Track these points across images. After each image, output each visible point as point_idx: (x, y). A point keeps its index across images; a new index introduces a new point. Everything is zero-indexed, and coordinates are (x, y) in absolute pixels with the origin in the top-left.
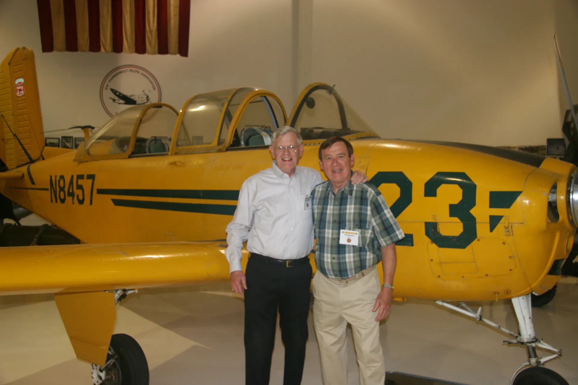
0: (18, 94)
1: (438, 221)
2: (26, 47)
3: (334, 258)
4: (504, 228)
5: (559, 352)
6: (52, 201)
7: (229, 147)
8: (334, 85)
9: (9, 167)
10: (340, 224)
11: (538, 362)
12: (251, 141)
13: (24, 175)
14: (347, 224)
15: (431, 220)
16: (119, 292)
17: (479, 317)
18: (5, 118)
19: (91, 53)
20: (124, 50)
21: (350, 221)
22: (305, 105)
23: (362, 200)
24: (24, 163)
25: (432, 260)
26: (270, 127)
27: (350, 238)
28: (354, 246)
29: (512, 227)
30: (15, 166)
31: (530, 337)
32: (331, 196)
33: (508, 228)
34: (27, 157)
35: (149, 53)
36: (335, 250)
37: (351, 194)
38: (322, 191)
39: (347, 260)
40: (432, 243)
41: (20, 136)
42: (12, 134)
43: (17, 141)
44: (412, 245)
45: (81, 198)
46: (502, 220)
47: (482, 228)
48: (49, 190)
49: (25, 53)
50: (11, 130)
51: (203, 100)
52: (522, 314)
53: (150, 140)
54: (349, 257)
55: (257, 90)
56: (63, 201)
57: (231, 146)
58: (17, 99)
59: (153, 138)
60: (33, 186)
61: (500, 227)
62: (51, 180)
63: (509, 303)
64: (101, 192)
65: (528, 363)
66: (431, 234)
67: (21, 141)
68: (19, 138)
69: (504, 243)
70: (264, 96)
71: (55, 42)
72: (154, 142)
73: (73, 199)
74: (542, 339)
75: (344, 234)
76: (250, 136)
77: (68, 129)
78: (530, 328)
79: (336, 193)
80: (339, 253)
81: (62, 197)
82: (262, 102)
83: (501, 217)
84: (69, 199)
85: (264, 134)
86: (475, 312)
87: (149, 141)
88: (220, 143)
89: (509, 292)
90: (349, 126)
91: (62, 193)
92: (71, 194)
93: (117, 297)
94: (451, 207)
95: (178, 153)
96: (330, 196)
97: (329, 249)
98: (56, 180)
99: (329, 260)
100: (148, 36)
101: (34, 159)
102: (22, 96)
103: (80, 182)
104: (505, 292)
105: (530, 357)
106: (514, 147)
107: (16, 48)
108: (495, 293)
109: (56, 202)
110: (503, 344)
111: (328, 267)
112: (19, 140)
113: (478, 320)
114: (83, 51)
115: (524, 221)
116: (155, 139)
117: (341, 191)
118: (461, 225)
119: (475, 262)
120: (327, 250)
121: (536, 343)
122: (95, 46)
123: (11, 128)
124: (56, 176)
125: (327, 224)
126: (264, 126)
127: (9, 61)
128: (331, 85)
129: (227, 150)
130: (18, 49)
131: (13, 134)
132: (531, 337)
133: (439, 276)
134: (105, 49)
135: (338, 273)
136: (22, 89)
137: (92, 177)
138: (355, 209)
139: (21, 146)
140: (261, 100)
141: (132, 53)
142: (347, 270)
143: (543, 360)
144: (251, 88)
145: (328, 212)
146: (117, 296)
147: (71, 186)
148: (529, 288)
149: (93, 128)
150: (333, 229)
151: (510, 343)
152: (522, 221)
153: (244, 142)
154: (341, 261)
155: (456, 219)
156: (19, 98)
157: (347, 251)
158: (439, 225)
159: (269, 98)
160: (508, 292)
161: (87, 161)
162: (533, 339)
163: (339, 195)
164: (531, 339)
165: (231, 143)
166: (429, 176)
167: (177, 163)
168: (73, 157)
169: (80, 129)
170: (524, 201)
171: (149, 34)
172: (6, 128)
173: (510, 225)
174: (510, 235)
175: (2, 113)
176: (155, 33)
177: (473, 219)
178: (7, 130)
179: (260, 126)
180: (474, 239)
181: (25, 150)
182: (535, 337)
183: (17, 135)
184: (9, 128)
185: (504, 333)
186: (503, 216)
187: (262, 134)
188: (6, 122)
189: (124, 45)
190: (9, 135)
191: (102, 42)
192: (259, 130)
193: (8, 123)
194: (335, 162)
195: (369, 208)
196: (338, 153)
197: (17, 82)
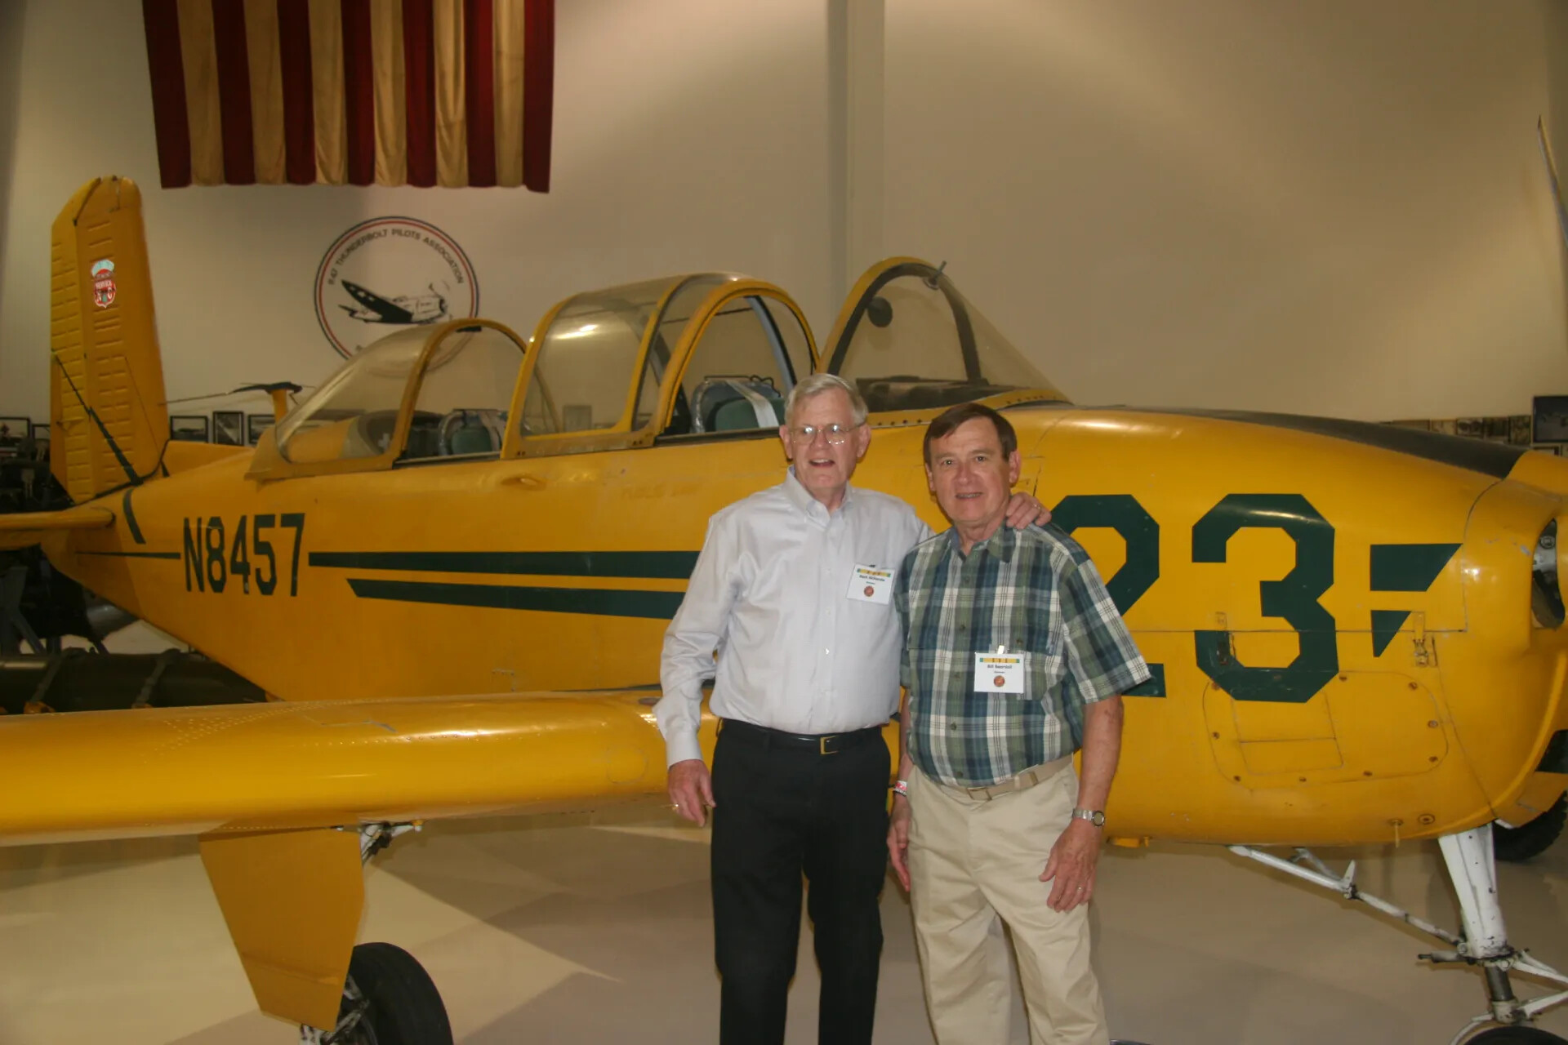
0: (100, 302)
1: (1228, 629)
2: (118, 177)
3: (955, 727)
4: (1413, 645)
6: (189, 588)
7: (661, 435)
8: (944, 264)
9: (77, 498)
10: (977, 635)
11: (1518, 1014)
12: (721, 414)
13: (114, 517)
14: (995, 636)
15: (1211, 625)
16: (371, 830)
17: (1350, 889)
18: (64, 365)
19: (290, 187)
20: (377, 176)
21: (1002, 630)
22: (865, 318)
23: (1037, 573)
24: (113, 485)
25: (1216, 735)
26: (771, 379)
27: (1001, 675)
28: (1010, 697)
29: (1433, 642)
30: (92, 495)
31: (1493, 943)
32: (955, 561)
33: (1423, 644)
34: (122, 468)
35: (445, 185)
36: (959, 703)
37: (1006, 561)
39: (990, 734)
40: (1215, 688)
41: (102, 413)
42: (82, 407)
43: (96, 425)
44: (1162, 694)
45: (266, 577)
46: (1407, 625)
47: (1353, 646)
48: (183, 556)
49: (117, 191)
50: (78, 396)
51: (592, 308)
52: (1470, 880)
53: (451, 417)
54: (996, 727)
55: (735, 279)
56: (218, 586)
57: (669, 431)
58: (97, 313)
59: (459, 414)
60: (142, 548)
61: (1401, 642)
62: (187, 530)
64: (318, 559)
65: (1488, 1017)
66: (1212, 663)
67: (107, 426)
68: (102, 420)
69: (1413, 686)
70: (756, 295)
71: (194, 161)
72: (461, 424)
73: (246, 580)
74: (1527, 950)
75: (984, 665)
76: (718, 406)
77: (230, 394)
78: (1492, 919)
79: (967, 554)
80: (968, 713)
81: (217, 576)
82: (750, 312)
83: (1403, 615)
84: (234, 581)
85: (755, 397)
86: (1339, 874)
87: (447, 422)
88: (636, 425)
89: (1431, 820)
90: (984, 374)
91: (216, 565)
92: (242, 569)
93: (366, 844)
94: (1267, 587)
95: (524, 453)
96: (951, 562)
97: (944, 702)
98: (199, 530)
99: (943, 733)
100: (441, 138)
101: (140, 474)
102: (108, 308)
103: (265, 534)
104: (1418, 819)
105: (1493, 998)
106: (1442, 423)
107: (93, 179)
108: (1391, 823)
109: (202, 588)
110: (1418, 964)
111: (939, 750)
112: (100, 424)
113: (1347, 896)
114: (268, 182)
115: (1466, 624)
116: (464, 417)
117: (981, 548)
118: (1295, 637)
119: (1335, 739)
120: (939, 705)
121: (1511, 960)
122: (300, 169)
123: (80, 392)
124: (199, 521)
125: (940, 637)
126: (755, 376)
127: (74, 215)
128: (937, 266)
129: (657, 443)
130: (98, 182)
131: (85, 408)
132: (1496, 945)
133: (1237, 778)
134: (327, 175)
135: (965, 769)
136: (110, 288)
137: (294, 520)
138: (1017, 596)
139: (105, 440)
140: (747, 306)
141: (399, 184)
142: (988, 762)
143: (1530, 1009)
144: (721, 276)
145: (945, 604)
146: (366, 840)
147: (240, 545)
148: (1486, 810)
149: (297, 389)
150: (955, 650)
151: (1436, 961)
152: (1461, 626)
153: (699, 420)
154: (974, 734)
155: (1281, 623)
156: (104, 312)
157: (989, 709)
158: (1233, 639)
159: (767, 301)
160: (1427, 820)
161: (283, 479)
162: (1500, 949)
163: (975, 560)
164: (1496, 948)
165: (668, 425)
166: (1202, 506)
167: (523, 480)
168: (246, 467)
169: (263, 392)
170: (1467, 571)
171: (444, 133)
172: (66, 392)
173: (1429, 635)
174: (1428, 662)
175: (56, 353)
176: (459, 131)
177: (1327, 622)
178: (69, 397)
179: (746, 377)
180: (1332, 676)
181: (117, 452)
182: (1506, 942)
183: (95, 410)
184: (74, 393)
185: (1420, 934)
186: (1408, 613)
187: (751, 397)
188: (67, 376)
189: (377, 166)
190: (75, 413)
191: (319, 156)
192: (743, 387)
193: (72, 379)
194: (963, 473)
195: (1055, 594)
196: (974, 447)
197: (95, 270)
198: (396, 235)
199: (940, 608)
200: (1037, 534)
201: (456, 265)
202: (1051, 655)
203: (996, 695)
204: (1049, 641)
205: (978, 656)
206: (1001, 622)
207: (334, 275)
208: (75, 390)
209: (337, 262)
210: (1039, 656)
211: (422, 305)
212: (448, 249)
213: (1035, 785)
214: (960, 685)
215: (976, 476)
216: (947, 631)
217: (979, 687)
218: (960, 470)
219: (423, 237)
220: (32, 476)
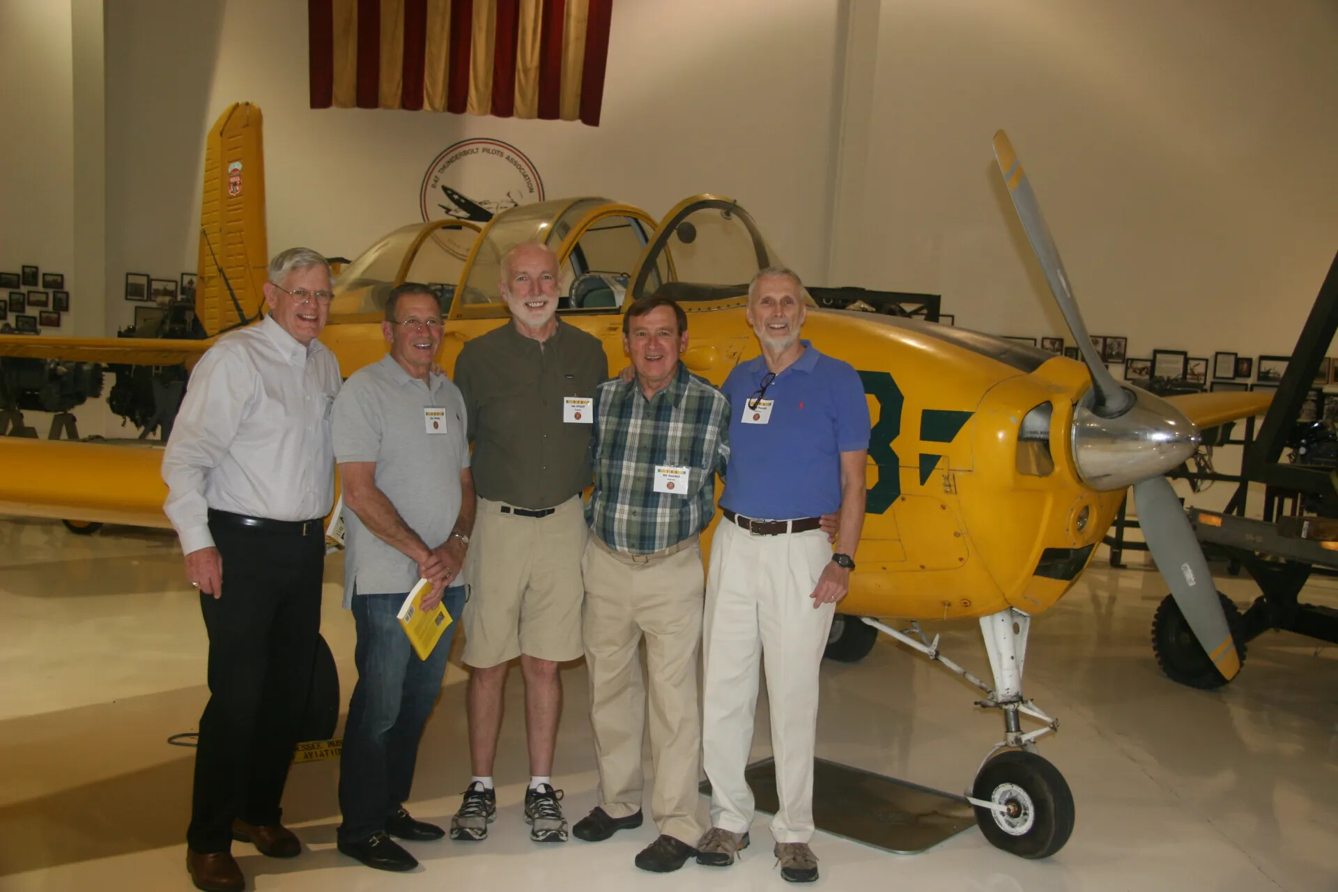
0: (232, 192)
2: (250, 102)
3: (634, 513)
4: (943, 478)
5: (1053, 724)
9: (209, 332)
10: (655, 453)
11: (1018, 740)
12: (589, 298)
14: (668, 455)
17: (935, 654)
18: (208, 236)
19: (403, 112)
20: (469, 107)
21: (673, 451)
22: (674, 235)
23: (700, 414)
24: (231, 324)
27: (673, 481)
28: (674, 496)
29: (954, 477)
30: (217, 331)
31: (1008, 693)
32: (638, 401)
33: (948, 478)
34: (237, 313)
35: (520, 117)
36: (639, 498)
37: (677, 404)
38: (616, 392)
39: (659, 520)
41: (228, 272)
42: (216, 267)
43: (224, 282)
46: (939, 464)
47: (908, 476)
49: (248, 113)
50: (215, 259)
52: (997, 649)
54: (663, 515)
58: (229, 200)
59: (439, 287)
61: (936, 476)
63: (972, 625)
65: (1003, 743)
67: (230, 282)
68: (227, 276)
69: (943, 507)
70: (634, 217)
71: (335, 89)
74: (1032, 700)
75: (662, 474)
76: (590, 291)
78: (1010, 676)
79: (649, 399)
80: (645, 505)
85: (617, 288)
86: (928, 643)
89: (969, 604)
96: (635, 401)
97: (628, 496)
99: (625, 517)
100: (520, 80)
101: (247, 318)
102: (236, 197)
104: (961, 603)
105: (1008, 730)
107: (233, 103)
108: (944, 603)
110: (976, 709)
111: (620, 529)
112: (226, 280)
113: (932, 658)
114: (387, 107)
115: (973, 467)
117: (661, 393)
118: (876, 469)
119: (900, 540)
120: (624, 498)
121: (1016, 704)
122: (412, 98)
123: (216, 256)
125: (626, 452)
126: (625, 274)
127: (221, 129)
130: (238, 105)
131: (218, 267)
132: (1010, 694)
134: (432, 105)
135: (636, 542)
136: (238, 183)
138: (684, 430)
139: (228, 292)
140: (627, 223)
141: (485, 114)
142: (654, 537)
143: (1025, 738)
145: (631, 430)
149: (347, 262)
150: (638, 461)
151: (984, 706)
152: (971, 469)
153: (575, 300)
154: (648, 519)
156: (234, 199)
157: (661, 503)
160: (966, 603)
162: (1013, 697)
163: (654, 402)
164: (1009, 696)
167: (456, 334)
171: (522, 75)
172: (208, 255)
173: (951, 473)
174: (951, 491)
175: (204, 227)
176: (533, 74)
177: (895, 459)
178: (209, 259)
179: (618, 273)
180: (897, 496)
181: (235, 300)
182: (1018, 693)
183: (224, 270)
184: (212, 257)
185: (971, 686)
186: (939, 457)
187: (615, 288)
188: (209, 244)
189: (469, 98)
190: (212, 271)
191: (427, 90)
192: (613, 281)
193: (213, 246)
194: (653, 343)
195: (710, 428)
196: (659, 326)
197: (230, 170)
198: (485, 152)
199: (627, 432)
200: (700, 386)
201: (529, 178)
202: (704, 469)
203: (666, 495)
204: (704, 459)
205: (657, 468)
206: (673, 446)
207: (436, 181)
208: (213, 254)
209: (439, 171)
210: (696, 470)
211: (501, 208)
212: (524, 166)
213: (678, 552)
214: (641, 486)
215: (661, 345)
216: (631, 449)
217: (656, 488)
218: (650, 340)
219: (505, 155)
220: (192, 317)
